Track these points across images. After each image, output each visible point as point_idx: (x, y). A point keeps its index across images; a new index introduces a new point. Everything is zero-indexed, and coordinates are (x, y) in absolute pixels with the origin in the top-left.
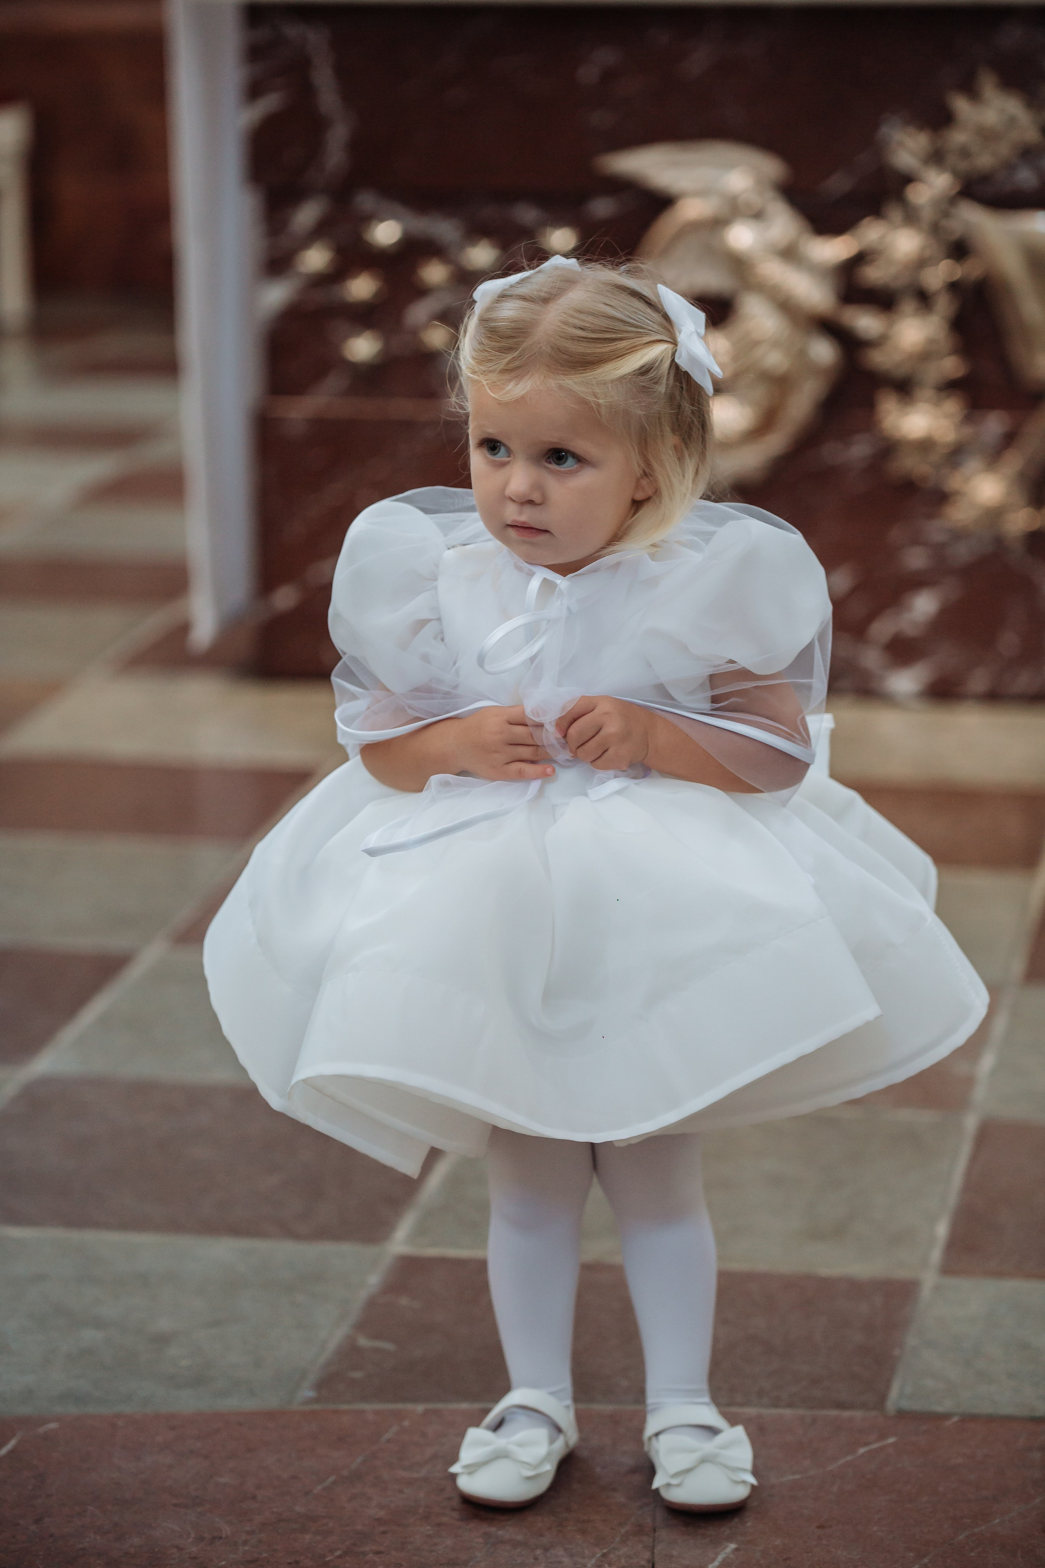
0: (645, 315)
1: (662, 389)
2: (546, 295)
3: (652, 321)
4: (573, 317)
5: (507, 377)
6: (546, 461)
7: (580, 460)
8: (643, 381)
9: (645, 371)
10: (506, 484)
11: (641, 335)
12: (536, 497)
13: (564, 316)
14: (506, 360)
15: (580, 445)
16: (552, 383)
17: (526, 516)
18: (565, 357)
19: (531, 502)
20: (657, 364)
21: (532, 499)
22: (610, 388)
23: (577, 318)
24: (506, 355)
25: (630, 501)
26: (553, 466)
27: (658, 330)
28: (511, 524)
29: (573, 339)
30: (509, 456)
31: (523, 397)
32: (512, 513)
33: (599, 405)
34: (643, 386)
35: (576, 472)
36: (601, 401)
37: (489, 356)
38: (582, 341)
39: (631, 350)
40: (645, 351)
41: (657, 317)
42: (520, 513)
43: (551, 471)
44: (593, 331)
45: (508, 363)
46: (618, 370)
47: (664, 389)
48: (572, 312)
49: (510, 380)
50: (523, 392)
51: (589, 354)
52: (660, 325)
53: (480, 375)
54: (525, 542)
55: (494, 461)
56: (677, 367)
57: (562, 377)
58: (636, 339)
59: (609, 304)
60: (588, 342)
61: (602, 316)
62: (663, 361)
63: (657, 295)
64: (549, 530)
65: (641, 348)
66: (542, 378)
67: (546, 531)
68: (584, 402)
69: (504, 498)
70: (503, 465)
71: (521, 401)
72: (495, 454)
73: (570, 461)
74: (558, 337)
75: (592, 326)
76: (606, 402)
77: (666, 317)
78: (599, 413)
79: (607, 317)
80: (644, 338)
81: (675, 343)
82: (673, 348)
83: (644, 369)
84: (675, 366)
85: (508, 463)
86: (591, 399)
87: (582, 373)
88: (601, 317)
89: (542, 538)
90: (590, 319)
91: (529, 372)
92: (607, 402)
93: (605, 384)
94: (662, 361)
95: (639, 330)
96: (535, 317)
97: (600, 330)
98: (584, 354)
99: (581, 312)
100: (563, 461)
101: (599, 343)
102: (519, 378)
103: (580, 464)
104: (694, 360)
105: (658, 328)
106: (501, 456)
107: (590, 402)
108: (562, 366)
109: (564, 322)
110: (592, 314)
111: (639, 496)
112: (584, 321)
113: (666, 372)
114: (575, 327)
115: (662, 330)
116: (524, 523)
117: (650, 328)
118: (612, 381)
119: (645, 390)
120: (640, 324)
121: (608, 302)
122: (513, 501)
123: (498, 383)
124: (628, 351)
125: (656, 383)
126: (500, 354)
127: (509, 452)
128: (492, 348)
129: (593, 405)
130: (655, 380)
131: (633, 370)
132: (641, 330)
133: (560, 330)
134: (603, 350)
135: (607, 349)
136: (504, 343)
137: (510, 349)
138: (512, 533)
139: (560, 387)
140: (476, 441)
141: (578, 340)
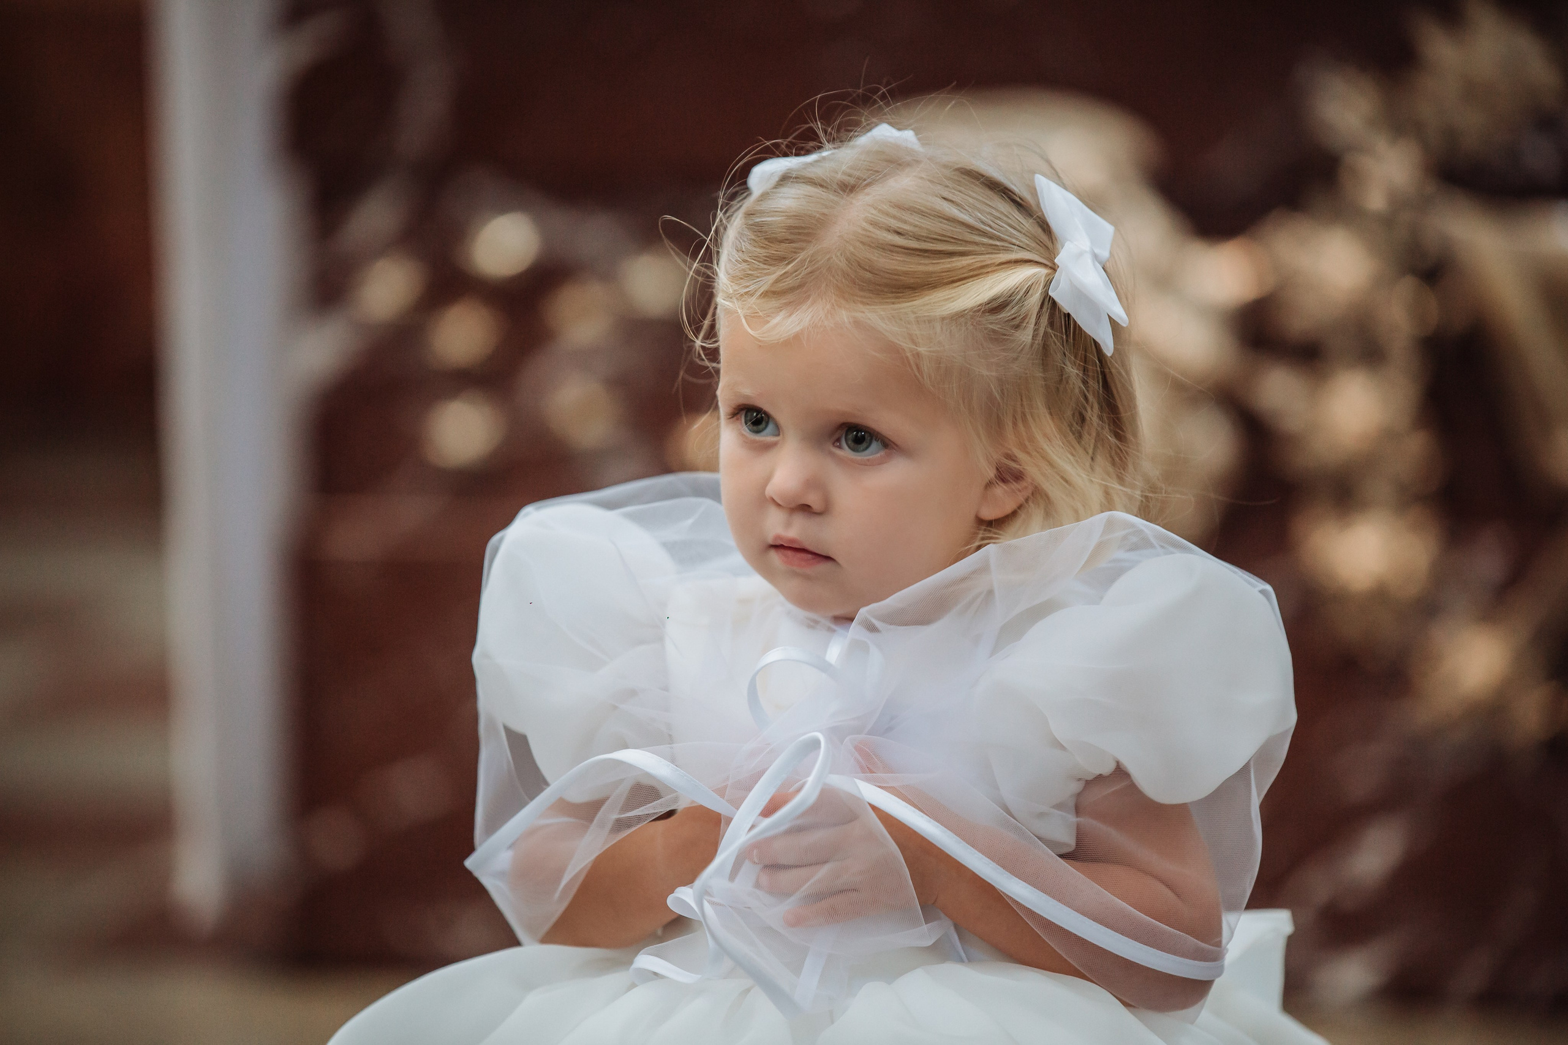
0: (1010, 221)
1: (1026, 336)
2: (852, 181)
3: (1018, 231)
4: (887, 214)
5: (774, 303)
6: (833, 444)
7: (887, 444)
8: (994, 322)
9: (997, 306)
10: (768, 479)
11: (996, 249)
12: (813, 499)
13: (874, 212)
14: (773, 277)
15: (884, 420)
16: (844, 316)
17: (796, 530)
18: (868, 275)
19: (805, 509)
20: (1018, 297)
21: (809, 504)
22: (938, 329)
23: (894, 217)
24: (772, 268)
25: (972, 517)
26: (846, 452)
27: (1027, 245)
28: (774, 544)
29: (883, 249)
30: (778, 435)
31: (797, 337)
32: (777, 526)
33: (918, 355)
34: (994, 331)
35: (881, 462)
36: (922, 350)
37: (750, 270)
38: (898, 253)
39: (975, 273)
40: (1001, 275)
41: (1028, 224)
42: (788, 525)
43: (841, 461)
44: (918, 238)
45: (777, 281)
46: (953, 301)
47: (1030, 337)
48: (885, 207)
49: (780, 309)
50: (798, 329)
51: (906, 273)
52: (1034, 238)
53: (735, 301)
54: (796, 574)
55: (754, 442)
56: (1054, 304)
57: (861, 307)
58: (987, 256)
59: (950, 198)
60: (906, 254)
61: (934, 216)
62: (1030, 293)
63: (1034, 192)
64: (832, 557)
65: (994, 271)
66: (828, 306)
67: (828, 558)
68: (893, 349)
69: (764, 501)
70: (767, 447)
71: (793, 342)
72: (758, 432)
73: (875, 445)
74: (858, 244)
75: (915, 230)
76: (930, 352)
77: (1045, 226)
78: (918, 368)
79: (944, 219)
80: (1000, 255)
81: (1054, 268)
82: (1047, 275)
83: (995, 304)
84: (1050, 304)
85: (774, 444)
86: (906, 345)
87: (893, 303)
88: (932, 218)
89: (823, 567)
90: (916, 219)
91: (808, 297)
92: (933, 352)
93: (930, 321)
94: (1027, 292)
95: (995, 242)
96: (826, 211)
97: (927, 237)
98: (897, 273)
99: (899, 207)
100: (864, 445)
101: (924, 257)
102: (793, 306)
103: (887, 450)
104: (1081, 295)
105: (1028, 242)
106: (766, 437)
107: (904, 350)
108: (862, 289)
109: (872, 221)
110: (922, 213)
111: (988, 514)
112: (905, 222)
113: (1036, 309)
114: (889, 230)
115: (1034, 245)
116: (792, 541)
117: (1014, 241)
118: (943, 319)
119: (997, 338)
120: (999, 234)
121: (950, 196)
122: (778, 505)
123: (761, 314)
124: (971, 273)
125: (1017, 327)
126: (766, 267)
127: (778, 430)
128: (756, 258)
129: (909, 354)
130: (1016, 322)
131: (979, 303)
132: (998, 243)
133: (864, 233)
134: (931, 268)
135: (938, 268)
136: (775, 250)
137: (781, 259)
138: (775, 557)
139: (857, 323)
140: (729, 410)
141: (890, 251)
